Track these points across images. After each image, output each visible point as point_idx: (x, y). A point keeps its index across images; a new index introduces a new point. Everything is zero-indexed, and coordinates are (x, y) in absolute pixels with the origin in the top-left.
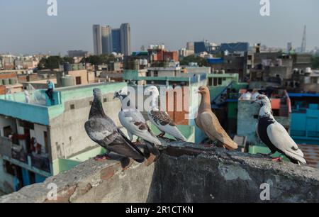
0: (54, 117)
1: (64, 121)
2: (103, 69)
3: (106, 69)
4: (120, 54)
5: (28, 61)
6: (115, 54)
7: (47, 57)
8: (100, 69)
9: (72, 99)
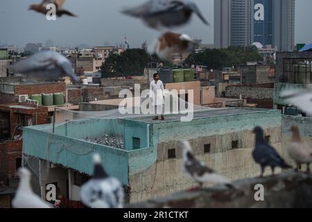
0: (137, 171)
1: (154, 180)
2: (232, 78)
3: (237, 79)
4: (269, 47)
5: (84, 59)
6: (259, 45)
7: (120, 51)
8: (227, 78)
9: (171, 138)
